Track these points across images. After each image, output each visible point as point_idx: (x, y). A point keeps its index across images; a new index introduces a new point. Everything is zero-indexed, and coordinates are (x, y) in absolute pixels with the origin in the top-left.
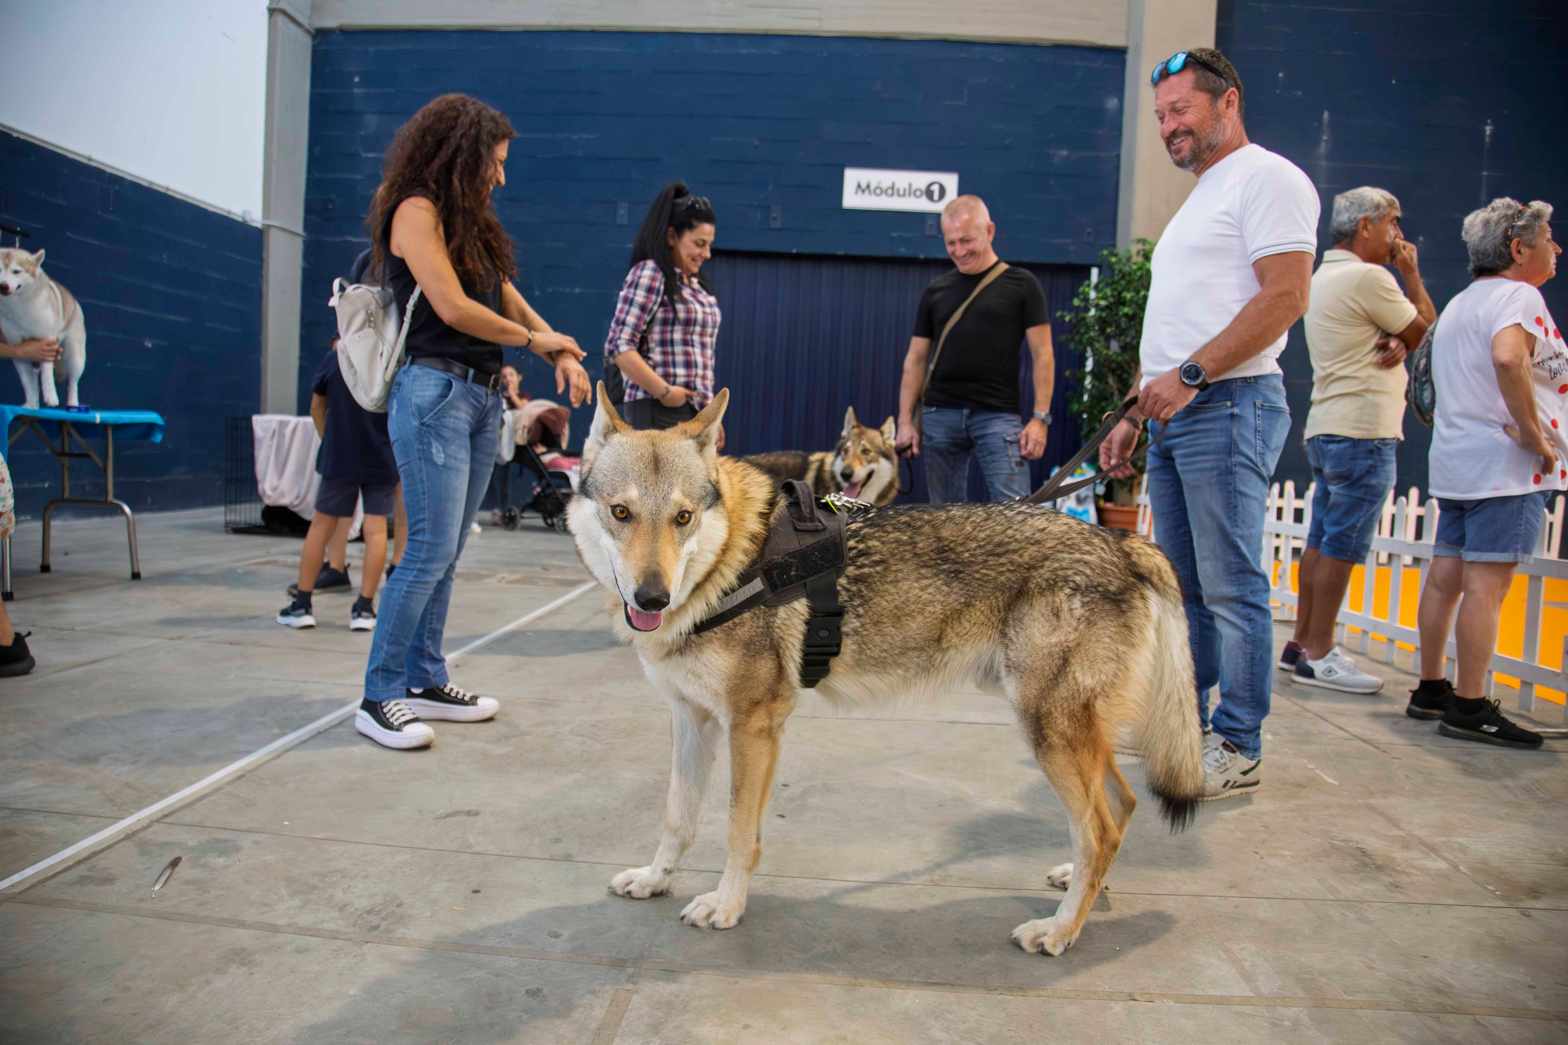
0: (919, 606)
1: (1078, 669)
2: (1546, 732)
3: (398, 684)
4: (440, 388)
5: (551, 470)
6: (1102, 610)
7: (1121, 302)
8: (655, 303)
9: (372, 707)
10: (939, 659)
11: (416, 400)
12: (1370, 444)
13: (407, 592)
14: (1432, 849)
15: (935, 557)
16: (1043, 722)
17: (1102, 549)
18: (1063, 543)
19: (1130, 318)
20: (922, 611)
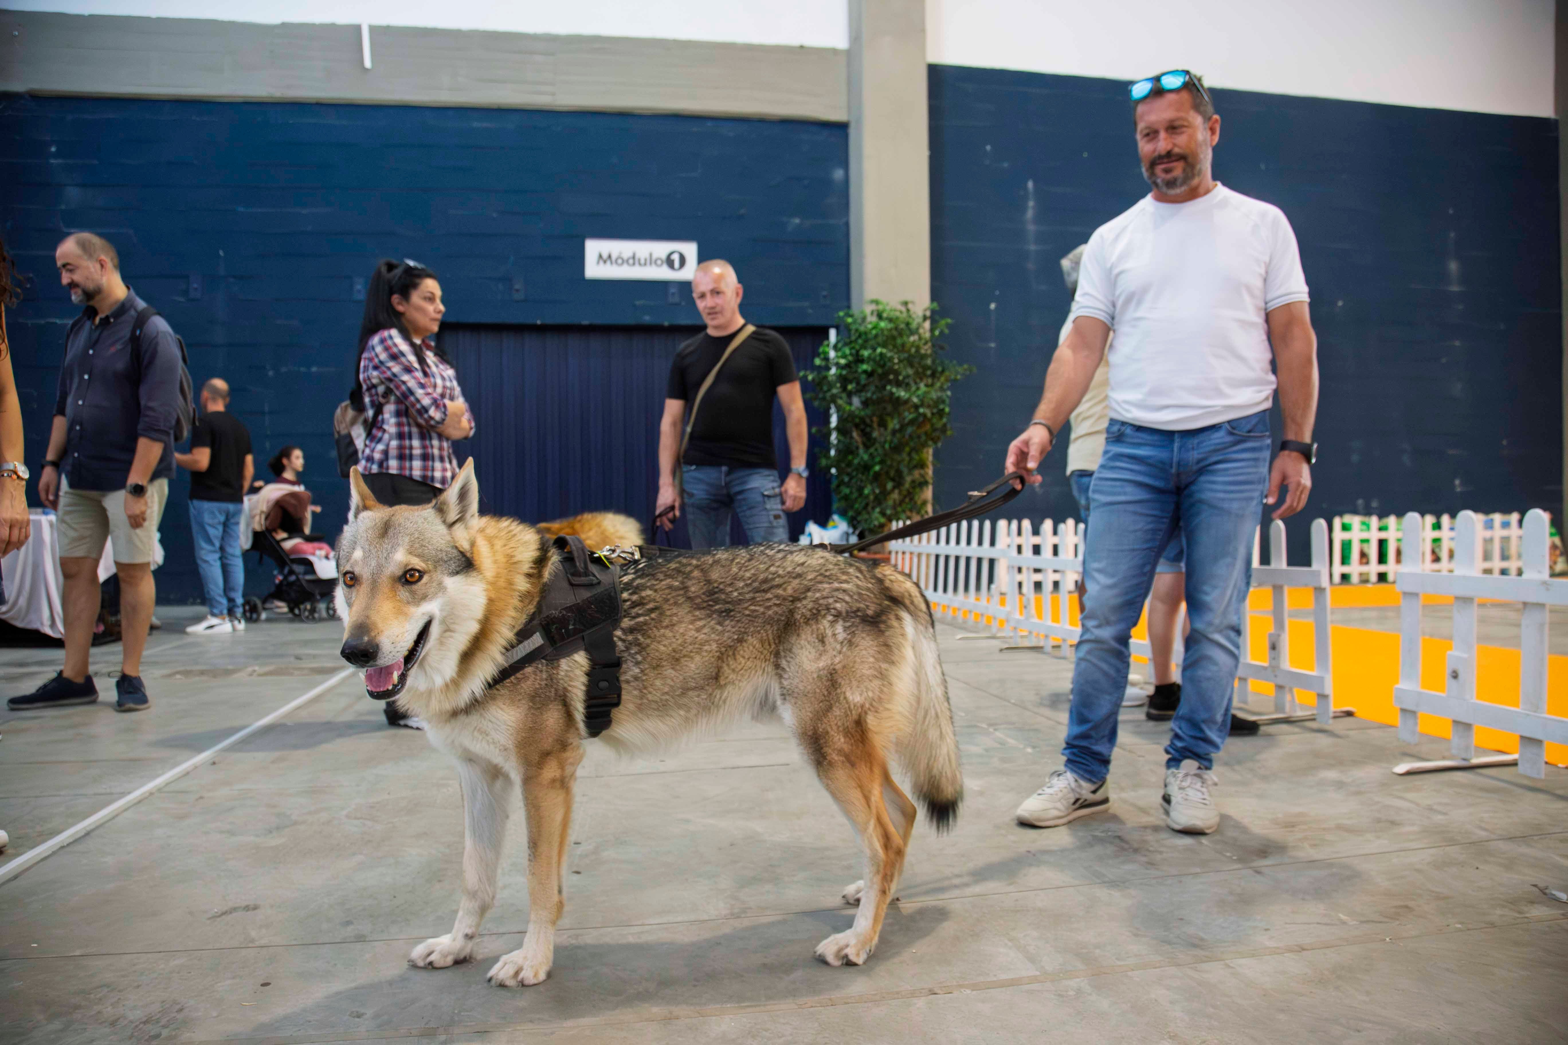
0: (697, 646)
1: (848, 689)
2: (1262, 720)
5: (292, 557)
6: (862, 632)
7: (859, 360)
10: (718, 697)
15: (706, 599)
16: (822, 741)
17: (857, 577)
18: (821, 574)
19: (870, 374)
20: (699, 651)
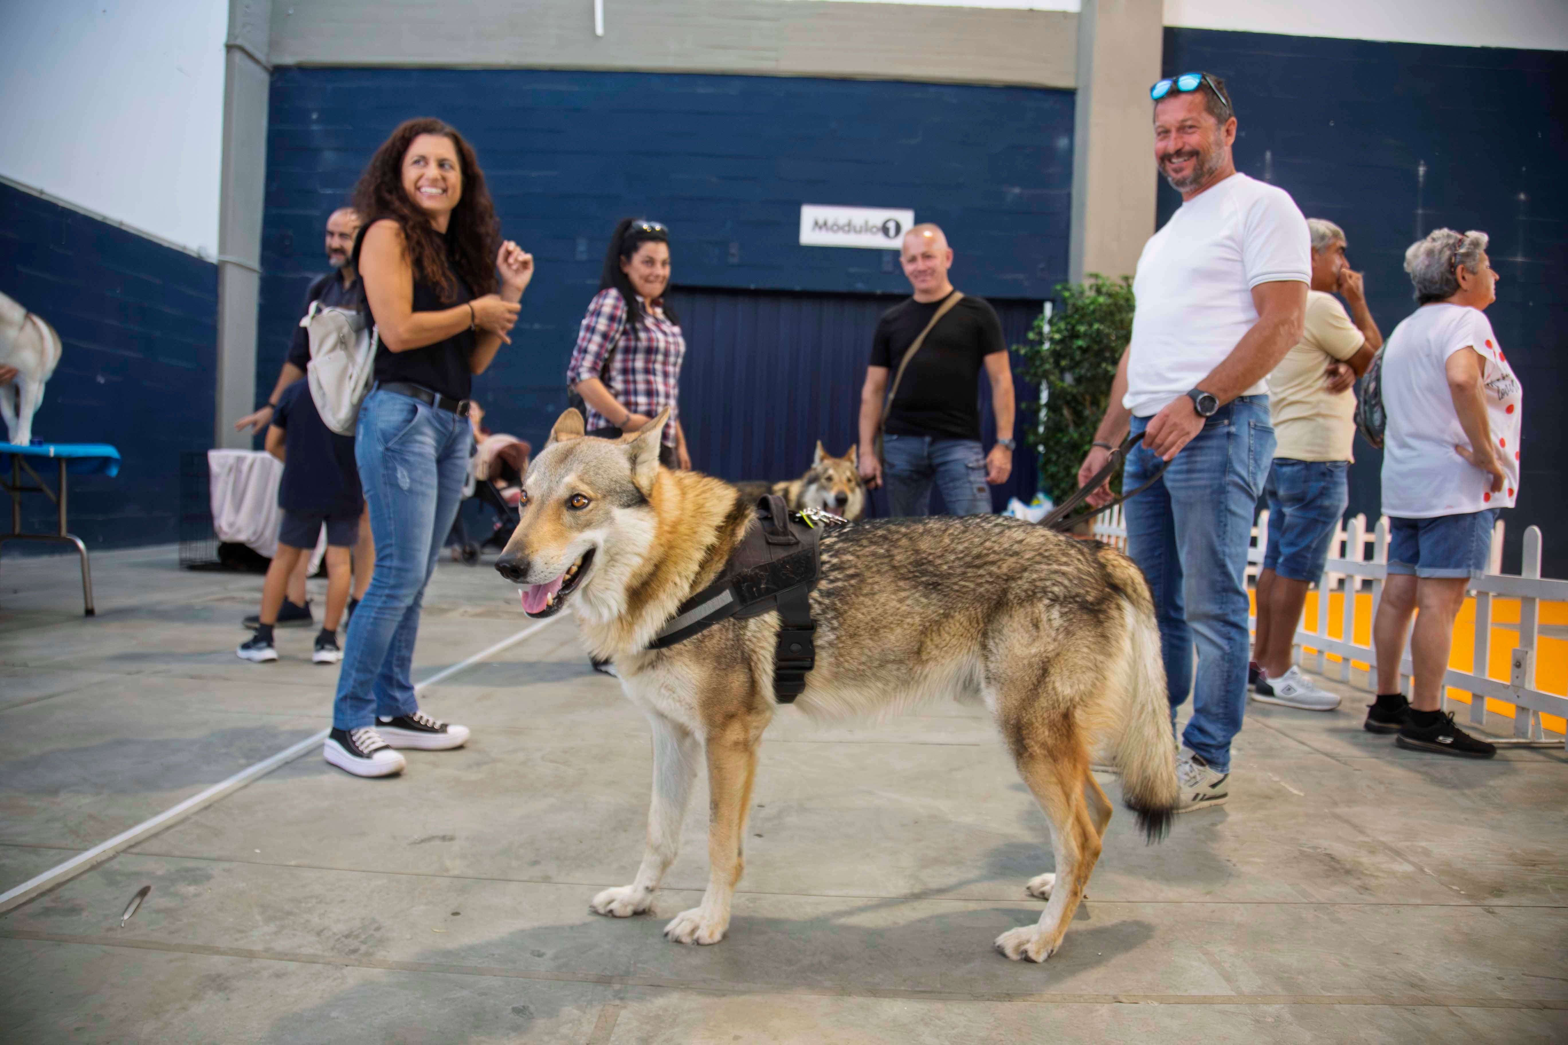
0: (898, 617)
1: (1058, 679)
2: (1499, 743)
3: (369, 711)
4: (405, 413)
6: (1080, 621)
7: (1074, 335)
8: (617, 331)
9: (342, 735)
10: (919, 672)
11: (381, 425)
12: (1322, 466)
13: (375, 618)
14: (1397, 853)
15: (912, 569)
16: (1024, 732)
17: (1079, 560)
18: (1040, 554)
19: (1084, 351)
20: (900, 623)
